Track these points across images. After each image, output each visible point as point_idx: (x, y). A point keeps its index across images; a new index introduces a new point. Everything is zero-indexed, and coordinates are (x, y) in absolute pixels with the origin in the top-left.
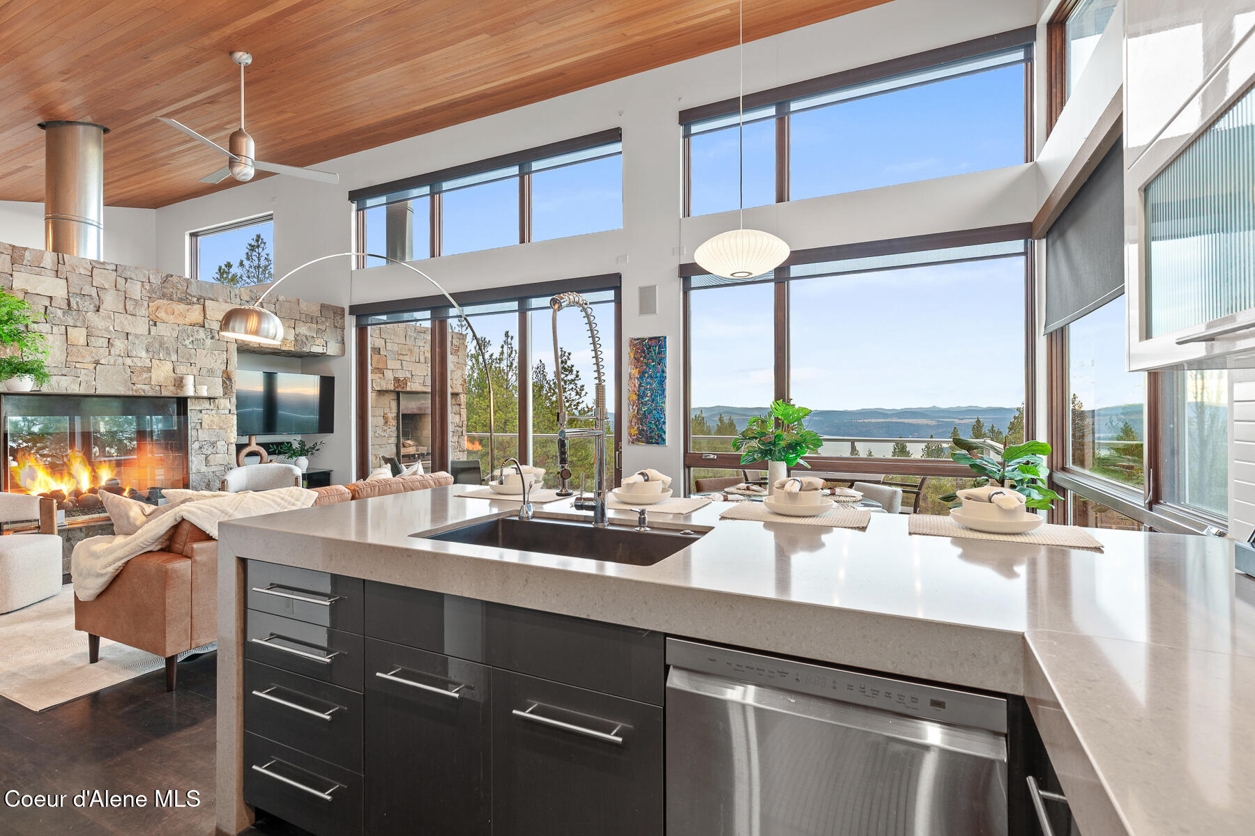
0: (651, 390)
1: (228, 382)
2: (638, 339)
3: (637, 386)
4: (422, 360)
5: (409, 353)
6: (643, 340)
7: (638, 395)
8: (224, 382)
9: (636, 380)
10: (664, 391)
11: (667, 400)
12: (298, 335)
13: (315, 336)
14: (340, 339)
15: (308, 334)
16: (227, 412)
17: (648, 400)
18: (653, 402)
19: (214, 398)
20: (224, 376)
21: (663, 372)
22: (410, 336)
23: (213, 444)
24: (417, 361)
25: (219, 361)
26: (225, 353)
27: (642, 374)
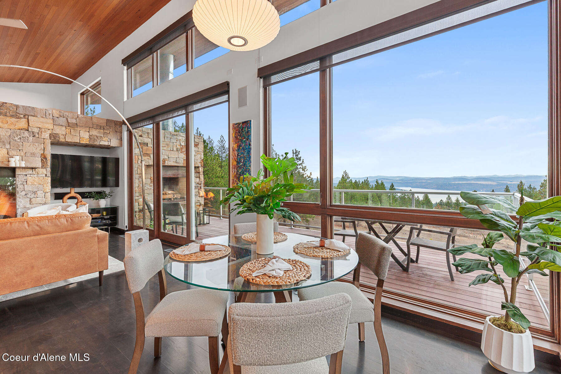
0: (244, 157)
1: (44, 160)
2: (237, 124)
3: (236, 155)
4: (175, 149)
5: (166, 146)
6: (239, 124)
7: (237, 162)
8: (42, 160)
9: (236, 152)
10: (250, 158)
11: (252, 164)
12: (91, 136)
13: (102, 136)
14: (119, 138)
15: (98, 135)
16: (44, 175)
17: (242, 165)
18: (244, 166)
19: (35, 168)
20: (42, 156)
21: (250, 145)
22: (167, 137)
23: (35, 193)
24: (172, 150)
25: (39, 149)
26: (43, 144)
27: (239, 146)
